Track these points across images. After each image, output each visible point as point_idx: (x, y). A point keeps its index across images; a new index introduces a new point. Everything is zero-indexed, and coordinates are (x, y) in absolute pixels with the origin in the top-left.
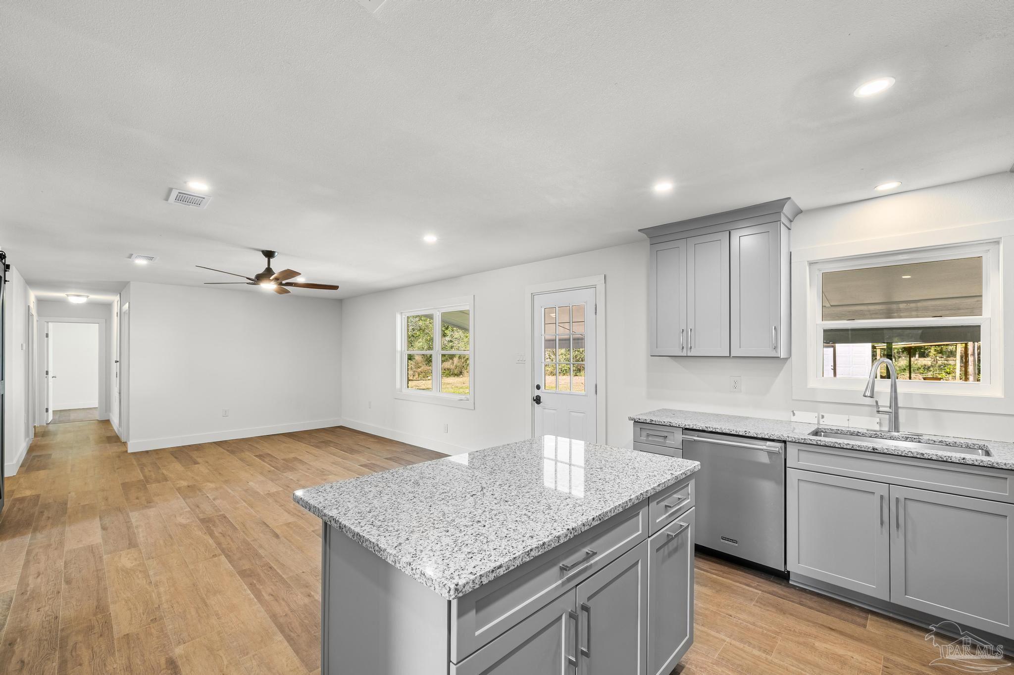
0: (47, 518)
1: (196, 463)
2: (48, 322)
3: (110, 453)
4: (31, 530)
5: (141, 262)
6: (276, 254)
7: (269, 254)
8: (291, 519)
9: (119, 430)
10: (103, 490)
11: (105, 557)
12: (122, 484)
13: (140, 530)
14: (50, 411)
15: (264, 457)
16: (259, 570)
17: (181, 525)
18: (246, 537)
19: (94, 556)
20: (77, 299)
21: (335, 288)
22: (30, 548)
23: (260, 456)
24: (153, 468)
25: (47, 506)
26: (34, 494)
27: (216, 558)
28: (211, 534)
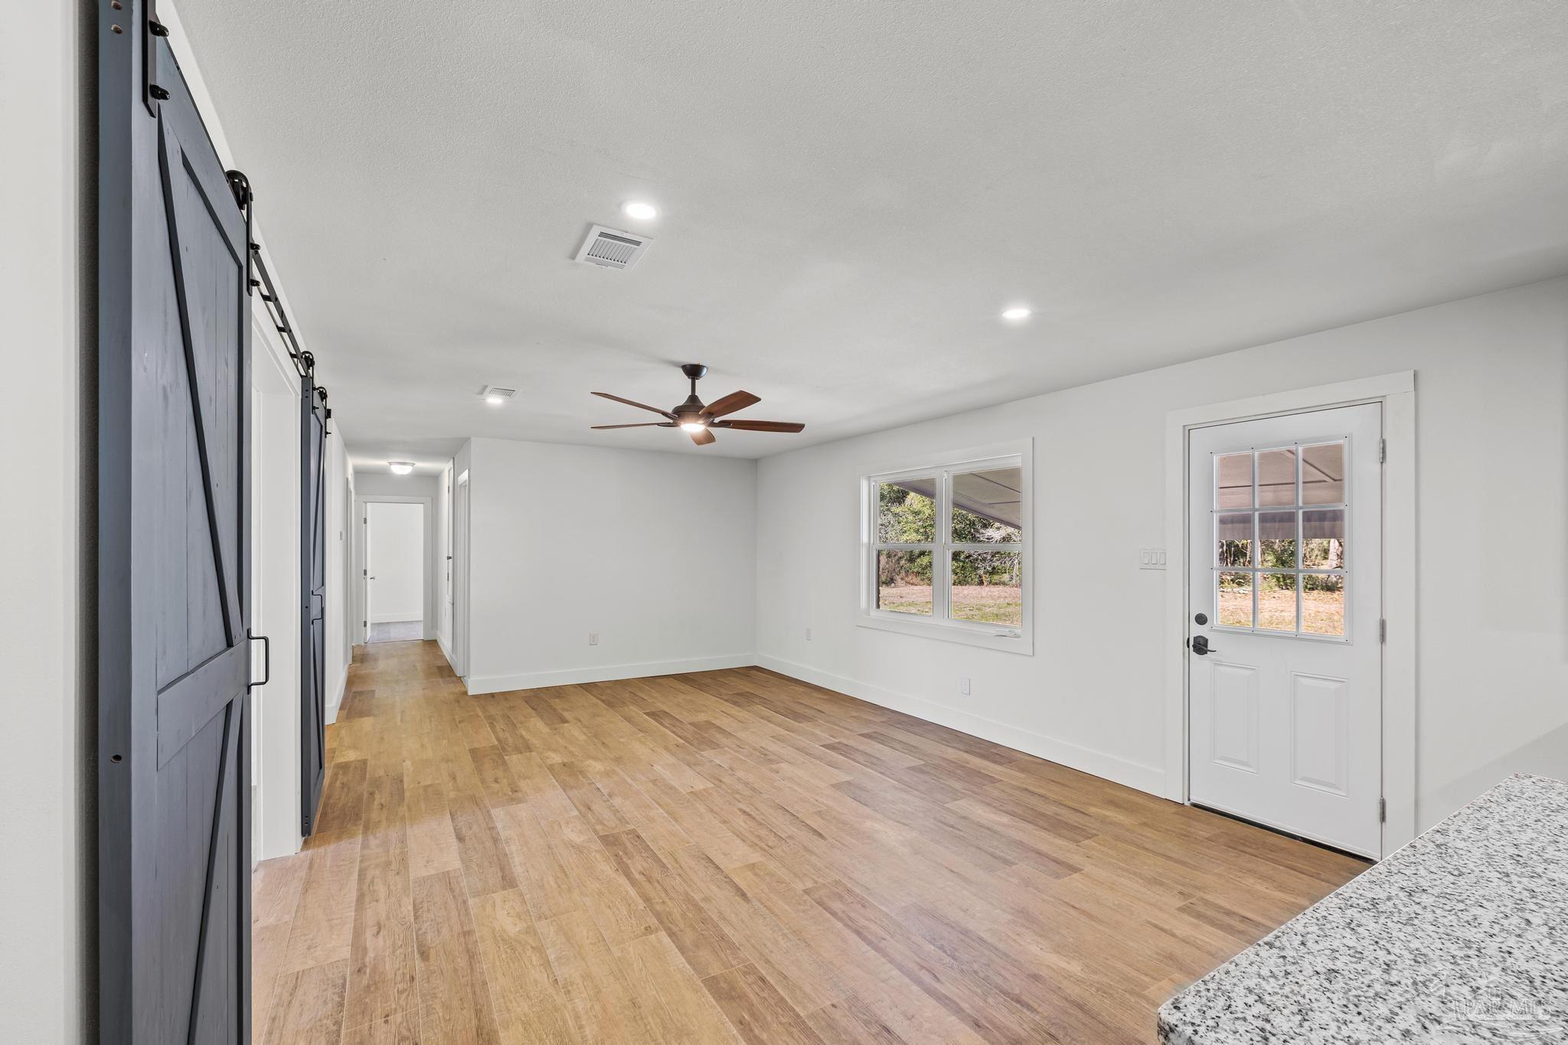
0: (380, 807)
1: (564, 721)
2: (366, 503)
3: (446, 695)
4: (361, 827)
5: (495, 401)
6: (705, 371)
7: (693, 372)
8: (755, 857)
9: (452, 658)
10: (448, 761)
11: (471, 902)
12: (469, 750)
13: (514, 848)
14: (368, 625)
15: (659, 717)
16: (742, 983)
17: (572, 846)
18: (689, 890)
19: (454, 897)
20: (401, 469)
21: (796, 428)
22: (363, 865)
23: (651, 714)
24: (507, 724)
25: (377, 783)
26: (359, 758)
27: (653, 936)
28: (628, 875)
